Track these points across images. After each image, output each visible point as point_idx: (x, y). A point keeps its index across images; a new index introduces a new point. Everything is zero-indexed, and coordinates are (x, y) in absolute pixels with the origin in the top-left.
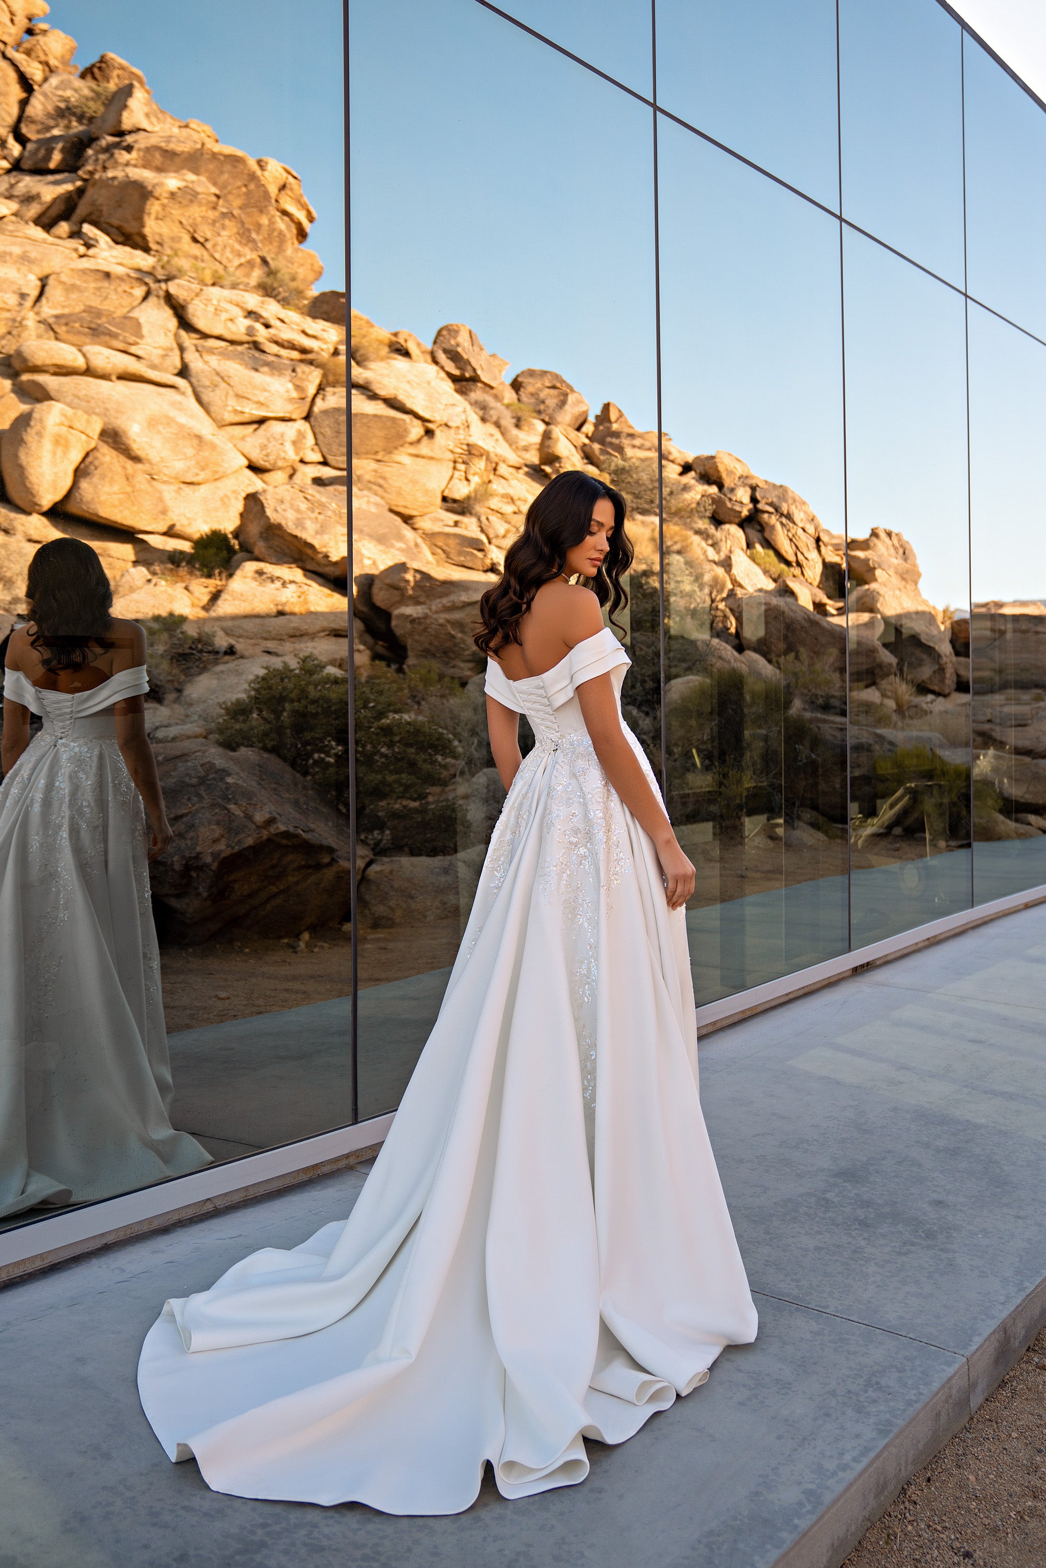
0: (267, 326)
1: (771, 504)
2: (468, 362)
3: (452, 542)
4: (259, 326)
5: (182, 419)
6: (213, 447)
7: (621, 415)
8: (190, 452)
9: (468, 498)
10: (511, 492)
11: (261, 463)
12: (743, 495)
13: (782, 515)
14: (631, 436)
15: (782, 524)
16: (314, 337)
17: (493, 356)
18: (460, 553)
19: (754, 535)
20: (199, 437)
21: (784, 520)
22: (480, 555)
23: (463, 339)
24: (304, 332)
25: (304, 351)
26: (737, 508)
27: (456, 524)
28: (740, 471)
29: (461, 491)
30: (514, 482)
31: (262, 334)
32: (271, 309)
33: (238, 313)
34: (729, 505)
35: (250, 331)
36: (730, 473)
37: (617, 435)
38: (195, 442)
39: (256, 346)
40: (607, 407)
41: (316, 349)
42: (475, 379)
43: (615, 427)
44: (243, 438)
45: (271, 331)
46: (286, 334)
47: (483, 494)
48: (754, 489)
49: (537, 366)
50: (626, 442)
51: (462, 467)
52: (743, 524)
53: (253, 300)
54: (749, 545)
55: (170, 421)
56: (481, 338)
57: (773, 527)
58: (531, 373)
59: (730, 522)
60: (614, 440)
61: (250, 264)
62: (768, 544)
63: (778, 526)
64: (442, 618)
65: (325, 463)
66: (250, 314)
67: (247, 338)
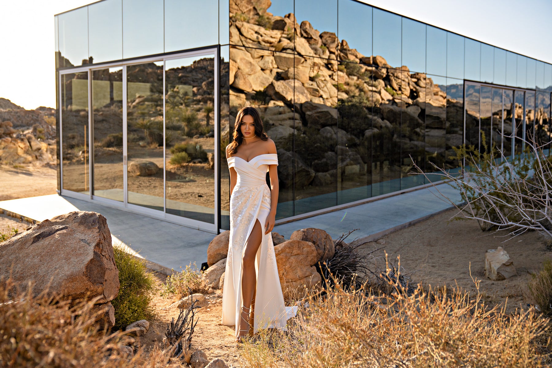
0: (262, 36)
1: (392, 73)
2: (309, 34)
3: (312, 90)
4: (259, 36)
5: (247, 58)
6: (254, 65)
7: (347, 44)
8: (249, 67)
9: (314, 77)
10: (324, 74)
11: (264, 68)
12: (384, 71)
13: (395, 77)
14: (349, 50)
15: (395, 80)
16: (274, 38)
17: (316, 30)
18: (313, 93)
19: (387, 83)
20: (251, 63)
21: (395, 78)
22: (317, 93)
23: (307, 26)
24: (271, 37)
25: (271, 43)
26: (382, 75)
27: (312, 85)
28: (383, 62)
29: (312, 75)
30: (324, 71)
31: (261, 39)
32: (262, 30)
33: (254, 32)
34: (380, 73)
35: (258, 38)
36: (381, 62)
37: (345, 50)
38: (250, 64)
39: (259, 42)
40: (343, 41)
41: (274, 41)
42: (311, 38)
43: (345, 47)
44: (259, 62)
45: (263, 38)
46: (267, 38)
47: (317, 76)
48: (387, 69)
49: (326, 31)
50: (348, 52)
51: (312, 68)
52: (384, 79)
53: (256, 28)
54: (386, 86)
55: (244, 59)
56: (312, 25)
57: (392, 81)
58: (325, 33)
59: (380, 79)
60: (345, 51)
61: (250, 10)
62: (391, 86)
63: (393, 80)
64: (315, 115)
65: (278, 68)
66: (256, 32)
67: (256, 40)
